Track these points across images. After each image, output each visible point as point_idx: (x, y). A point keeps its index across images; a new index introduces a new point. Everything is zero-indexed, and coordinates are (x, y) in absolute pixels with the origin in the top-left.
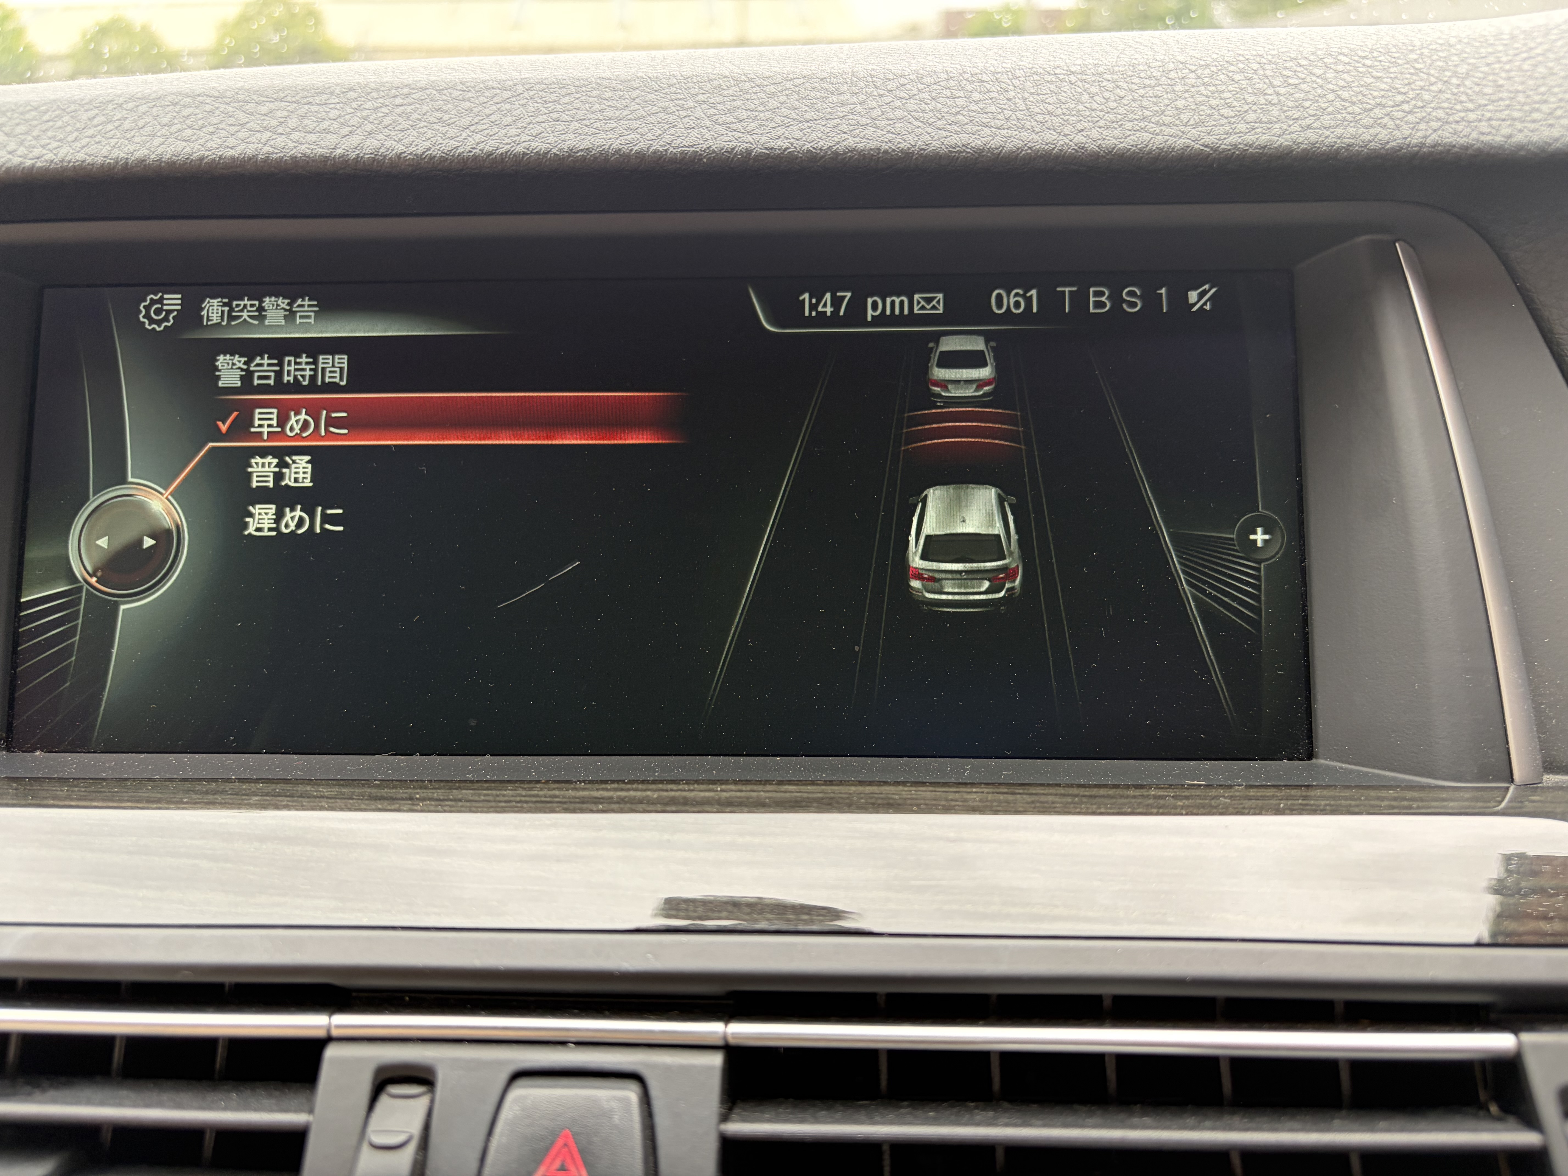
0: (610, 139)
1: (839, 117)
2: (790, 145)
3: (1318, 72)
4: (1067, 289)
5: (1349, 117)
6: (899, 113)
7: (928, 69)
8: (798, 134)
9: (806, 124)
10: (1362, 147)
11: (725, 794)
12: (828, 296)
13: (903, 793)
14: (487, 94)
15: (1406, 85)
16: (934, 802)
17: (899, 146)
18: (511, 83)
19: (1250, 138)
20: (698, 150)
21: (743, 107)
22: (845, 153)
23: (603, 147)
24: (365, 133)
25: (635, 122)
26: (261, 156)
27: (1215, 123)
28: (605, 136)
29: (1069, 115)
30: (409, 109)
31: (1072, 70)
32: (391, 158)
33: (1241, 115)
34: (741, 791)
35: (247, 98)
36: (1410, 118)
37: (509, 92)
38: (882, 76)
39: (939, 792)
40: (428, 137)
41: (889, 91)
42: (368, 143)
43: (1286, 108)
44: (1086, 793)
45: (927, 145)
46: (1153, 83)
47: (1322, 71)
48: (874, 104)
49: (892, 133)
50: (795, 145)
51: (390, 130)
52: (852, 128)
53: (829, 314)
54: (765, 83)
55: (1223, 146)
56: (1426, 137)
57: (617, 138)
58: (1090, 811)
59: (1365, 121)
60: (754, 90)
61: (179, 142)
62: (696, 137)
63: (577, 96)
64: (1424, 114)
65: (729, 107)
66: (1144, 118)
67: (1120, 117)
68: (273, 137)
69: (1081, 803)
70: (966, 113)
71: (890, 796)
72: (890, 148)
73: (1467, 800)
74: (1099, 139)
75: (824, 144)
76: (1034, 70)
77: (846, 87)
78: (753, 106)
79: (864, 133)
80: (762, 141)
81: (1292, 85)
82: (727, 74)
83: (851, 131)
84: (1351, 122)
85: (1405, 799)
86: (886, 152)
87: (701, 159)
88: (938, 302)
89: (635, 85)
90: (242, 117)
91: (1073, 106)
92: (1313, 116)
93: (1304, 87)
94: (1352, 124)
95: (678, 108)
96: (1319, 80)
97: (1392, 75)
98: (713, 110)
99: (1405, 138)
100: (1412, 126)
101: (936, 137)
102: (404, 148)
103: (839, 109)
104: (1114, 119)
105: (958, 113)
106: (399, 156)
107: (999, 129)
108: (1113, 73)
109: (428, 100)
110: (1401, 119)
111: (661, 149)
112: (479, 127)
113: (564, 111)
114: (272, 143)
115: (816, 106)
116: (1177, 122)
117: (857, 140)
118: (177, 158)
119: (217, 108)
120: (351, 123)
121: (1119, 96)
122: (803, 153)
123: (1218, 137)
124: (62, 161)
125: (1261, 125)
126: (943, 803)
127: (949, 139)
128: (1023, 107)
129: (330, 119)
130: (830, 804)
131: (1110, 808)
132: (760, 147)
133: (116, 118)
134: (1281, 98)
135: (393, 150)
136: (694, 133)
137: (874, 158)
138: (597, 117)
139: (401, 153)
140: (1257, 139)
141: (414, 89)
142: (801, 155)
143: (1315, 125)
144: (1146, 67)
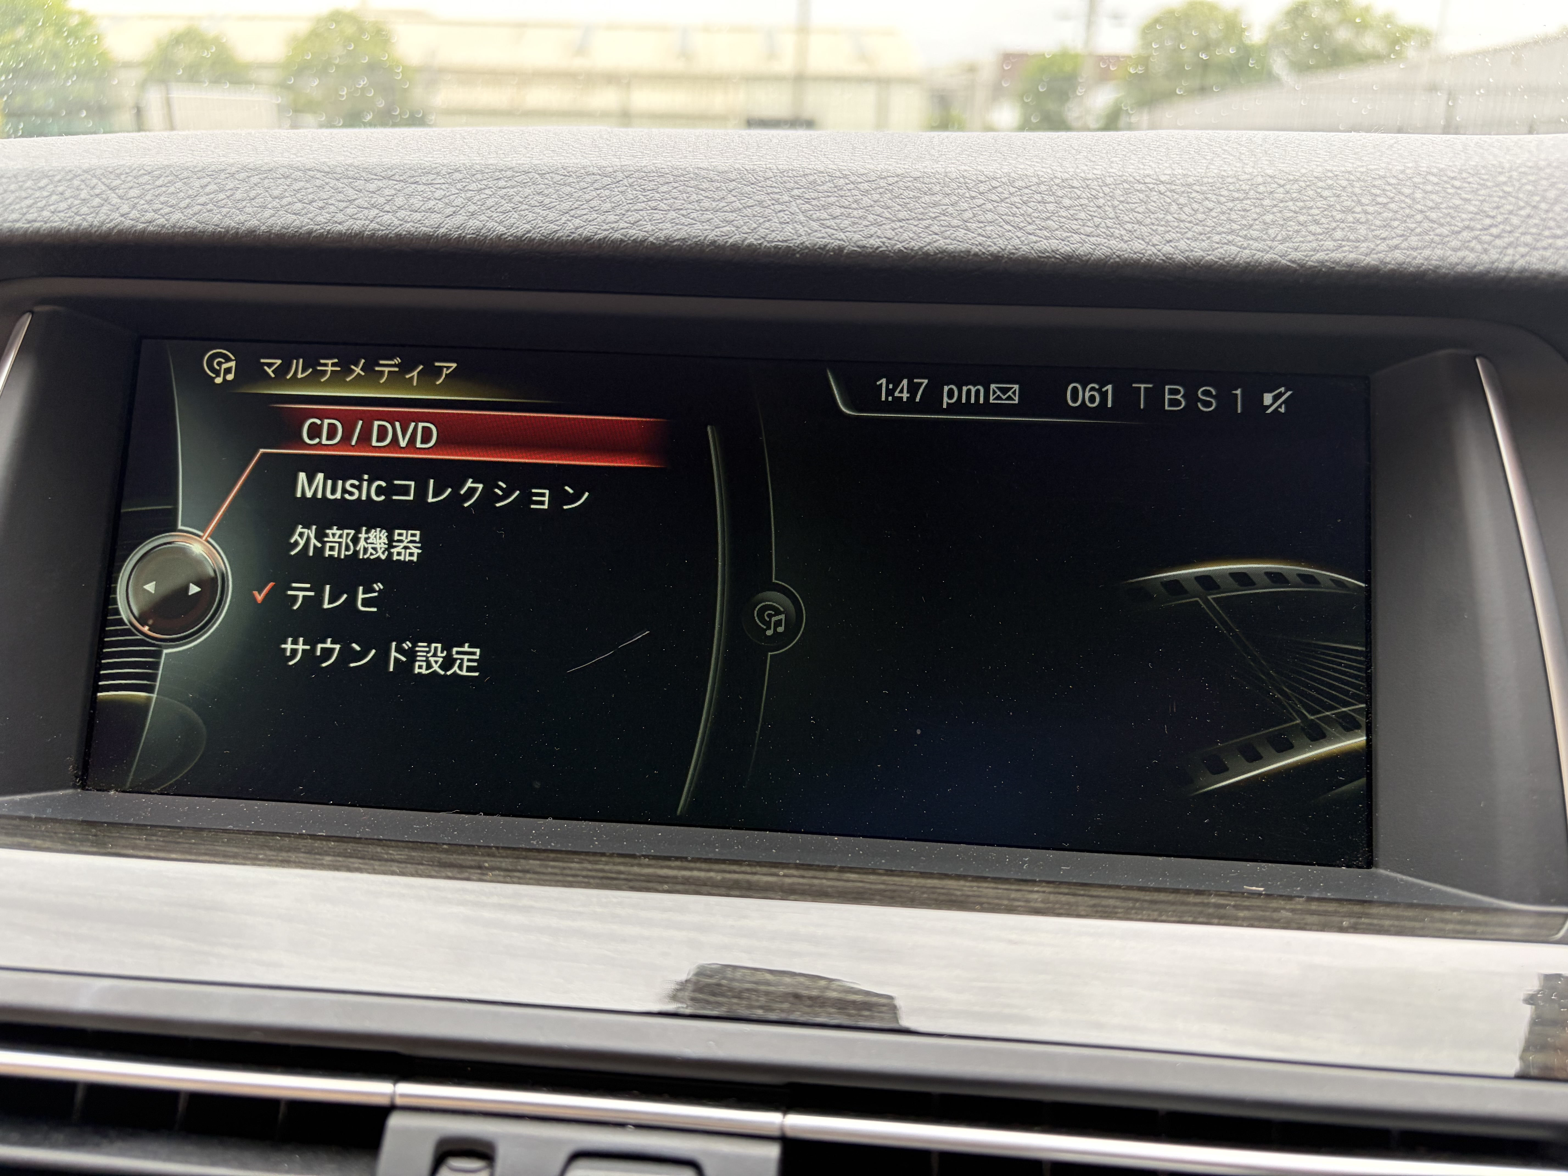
0: (706, 230)
1: (931, 217)
2: (881, 244)
3: (1407, 191)
4: (1143, 386)
5: (1437, 239)
6: (989, 216)
7: (1019, 172)
8: (890, 234)
9: (899, 224)
10: (1449, 269)
11: (788, 880)
12: (905, 382)
13: (965, 889)
14: (588, 179)
15: (1494, 208)
16: (996, 901)
17: (989, 249)
18: (611, 170)
19: (1337, 256)
20: (791, 245)
21: (837, 204)
22: (936, 254)
23: (699, 238)
24: (468, 214)
25: (731, 214)
26: (367, 233)
27: (1302, 239)
28: (701, 227)
29: (1158, 225)
30: (511, 191)
31: (1162, 180)
32: (491, 239)
33: (1329, 233)
34: (803, 877)
35: (356, 175)
36: (1498, 242)
37: (609, 179)
38: (974, 178)
39: (1001, 889)
40: (529, 219)
41: (980, 193)
42: (471, 223)
43: (1373, 227)
44: (1147, 898)
45: (1016, 249)
46: (1241, 195)
47: (1411, 191)
48: (966, 206)
49: (983, 236)
50: (886, 244)
51: (493, 212)
52: (943, 229)
53: (905, 400)
54: (859, 180)
55: (1310, 263)
56: (1513, 262)
57: (713, 230)
58: (1151, 918)
59: (1453, 244)
60: (849, 187)
61: (289, 215)
62: (790, 232)
63: (676, 185)
64: (1512, 239)
65: (823, 203)
66: (1232, 232)
67: (1208, 229)
68: (380, 215)
69: (1142, 909)
70: (1056, 219)
71: (952, 891)
72: (980, 250)
73: (1531, 926)
74: (1187, 251)
75: (915, 245)
76: (1125, 178)
77: (938, 188)
78: (847, 203)
79: (955, 235)
80: (854, 240)
81: (1381, 204)
82: (822, 169)
83: (942, 233)
84: (1438, 244)
85: (1468, 923)
86: (976, 254)
87: (795, 254)
88: (1014, 393)
89: (733, 177)
90: (351, 193)
91: (1162, 216)
92: (1401, 236)
93: (1392, 206)
94: (1440, 246)
95: (773, 202)
96: (1407, 200)
97: (1480, 198)
98: (807, 205)
99: (1493, 263)
100: (1499, 250)
101: (1026, 242)
102: (505, 229)
103: (931, 209)
104: (1202, 231)
105: (1048, 218)
106: (499, 237)
107: (1088, 236)
108: (1201, 185)
109: (530, 184)
110: (1489, 243)
111: (755, 243)
112: (578, 212)
113: (662, 199)
114: (379, 220)
115: (908, 206)
116: (1265, 237)
117: (948, 241)
118: (286, 231)
119: (327, 184)
120: (455, 203)
121: (1208, 208)
122: (895, 253)
123: (1305, 254)
124: (174, 226)
125: (1348, 244)
126: (1006, 902)
127: (1039, 244)
128: (1112, 215)
129: (436, 199)
130: (892, 898)
131: (1172, 916)
132: (852, 244)
133: (228, 187)
134: (1370, 217)
135: (494, 231)
136: (789, 228)
137: (964, 260)
138: (694, 208)
139: (502, 235)
140: (1344, 257)
141: (517, 172)
142: (892, 255)
143: (1403, 246)
144: (1234, 180)
